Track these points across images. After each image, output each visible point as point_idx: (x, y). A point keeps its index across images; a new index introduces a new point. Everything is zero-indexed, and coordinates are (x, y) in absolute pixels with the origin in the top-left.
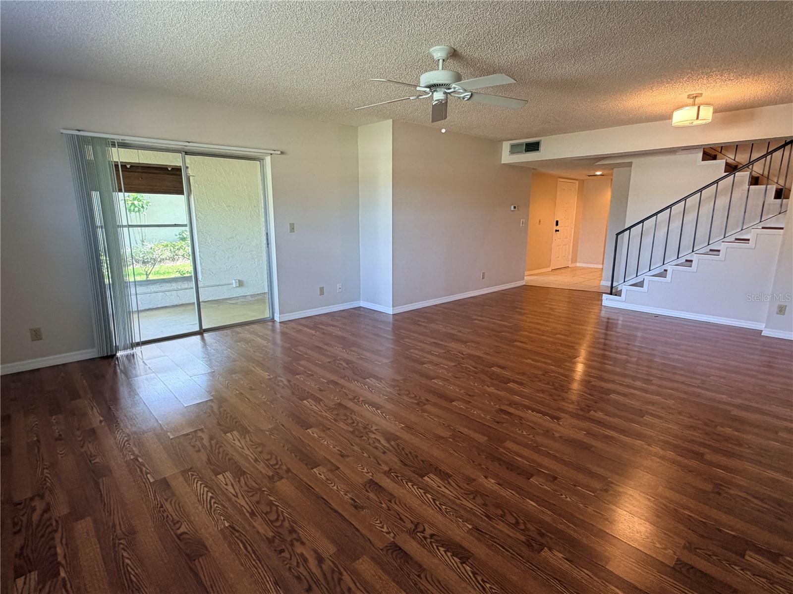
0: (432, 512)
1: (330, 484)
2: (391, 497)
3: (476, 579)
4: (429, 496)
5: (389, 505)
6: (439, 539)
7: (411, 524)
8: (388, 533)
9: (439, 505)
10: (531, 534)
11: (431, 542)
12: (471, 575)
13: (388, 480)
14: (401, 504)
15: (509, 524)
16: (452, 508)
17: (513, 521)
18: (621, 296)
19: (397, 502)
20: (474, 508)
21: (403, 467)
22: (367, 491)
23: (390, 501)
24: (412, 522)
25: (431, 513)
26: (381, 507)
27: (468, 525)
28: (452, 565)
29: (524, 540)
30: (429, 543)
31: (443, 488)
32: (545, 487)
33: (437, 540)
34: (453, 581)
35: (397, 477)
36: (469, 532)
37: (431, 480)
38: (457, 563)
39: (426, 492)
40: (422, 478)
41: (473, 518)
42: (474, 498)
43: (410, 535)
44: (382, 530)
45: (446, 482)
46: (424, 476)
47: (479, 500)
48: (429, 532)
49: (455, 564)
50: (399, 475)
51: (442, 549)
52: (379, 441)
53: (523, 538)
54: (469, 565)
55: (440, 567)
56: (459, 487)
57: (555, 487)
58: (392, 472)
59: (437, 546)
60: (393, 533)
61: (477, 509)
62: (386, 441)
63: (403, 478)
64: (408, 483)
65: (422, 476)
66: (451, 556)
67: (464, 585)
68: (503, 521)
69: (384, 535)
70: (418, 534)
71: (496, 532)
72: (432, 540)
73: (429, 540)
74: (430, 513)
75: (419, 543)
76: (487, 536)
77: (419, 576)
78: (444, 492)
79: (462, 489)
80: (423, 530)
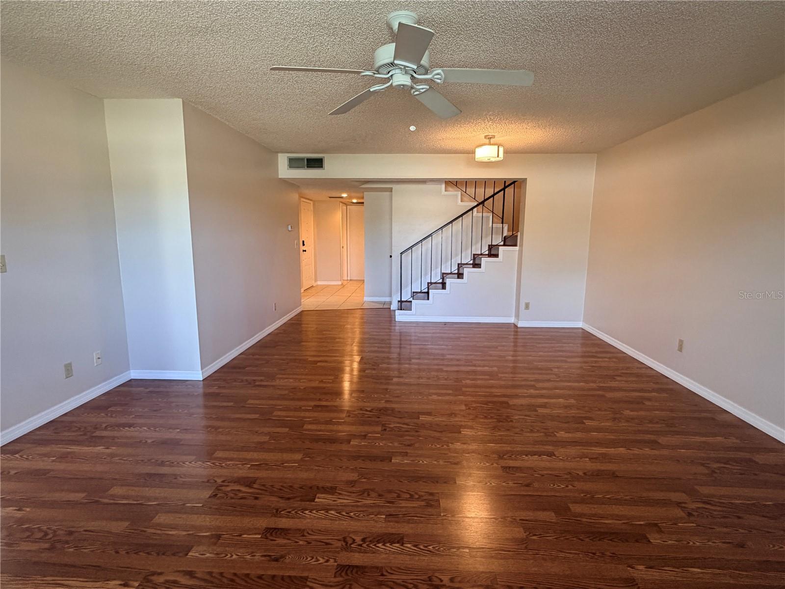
0: (347, 522)
1: (225, 556)
2: (302, 532)
3: (421, 549)
4: (333, 512)
5: (305, 540)
6: (371, 539)
7: (339, 542)
8: (327, 561)
9: (346, 515)
10: (425, 498)
11: (367, 545)
12: (416, 549)
13: (284, 520)
14: (314, 532)
15: (406, 500)
16: (359, 511)
17: (408, 496)
18: (411, 310)
19: (310, 532)
20: (375, 502)
21: (287, 501)
22: (272, 540)
23: (303, 536)
24: (339, 540)
25: (347, 524)
26: (300, 545)
27: (382, 516)
28: (397, 551)
29: (425, 504)
30: (366, 547)
31: (338, 500)
32: (406, 461)
33: (370, 541)
34: (407, 561)
35: (289, 512)
36: (386, 520)
37: (322, 499)
38: (399, 548)
39: (327, 510)
40: (314, 501)
41: (382, 510)
42: (369, 495)
43: (346, 551)
44: (320, 562)
45: (336, 494)
46: (315, 499)
47: (373, 494)
48: (358, 539)
49: (398, 549)
50: (290, 510)
51: (380, 545)
52: (239, 490)
53: (423, 503)
54: (407, 542)
55: (391, 558)
56: (351, 492)
57: (412, 459)
58: (281, 511)
59: (375, 545)
60: (332, 558)
61: (379, 502)
62: (247, 488)
63: (296, 511)
64: (305, 512)
65: (313, 500)
66: (390, 545)
67: (417, 558)
68: (402, 500)
69: (326, 565)
70: (352, 546)
71: (404, 510)
72: (367, 543)
73: (365, 545)
74: (345, 524)
75: (359, 552)
76: (401, 516)
77: (382, 575)
78: (342, 503)
79: (354, 493)
80: (352, 540)
